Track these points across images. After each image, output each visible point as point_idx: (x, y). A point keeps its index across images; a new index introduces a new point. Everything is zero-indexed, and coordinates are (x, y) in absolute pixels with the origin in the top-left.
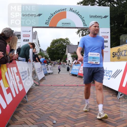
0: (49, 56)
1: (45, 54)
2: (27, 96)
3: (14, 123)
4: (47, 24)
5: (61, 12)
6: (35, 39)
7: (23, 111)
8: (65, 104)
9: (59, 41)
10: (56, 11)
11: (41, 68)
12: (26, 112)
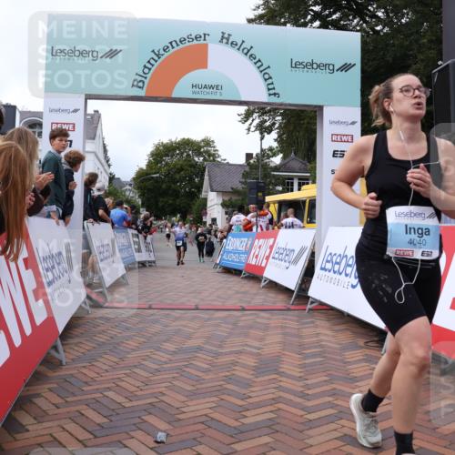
0: (140, 203)
1: (127, 193)
2: (63, 345)
3: (16, 440)
4: (140, 87)
5: (188, 44)
6: (94, 139)
7: (46, 398)
8: (200, 374)
9: (178, 148)
10: (171, 43)
11: (113, 242)
12: (58, 400)
